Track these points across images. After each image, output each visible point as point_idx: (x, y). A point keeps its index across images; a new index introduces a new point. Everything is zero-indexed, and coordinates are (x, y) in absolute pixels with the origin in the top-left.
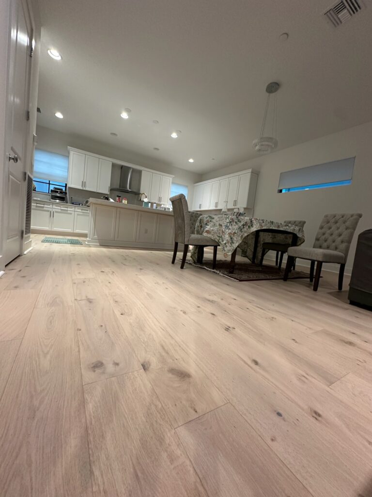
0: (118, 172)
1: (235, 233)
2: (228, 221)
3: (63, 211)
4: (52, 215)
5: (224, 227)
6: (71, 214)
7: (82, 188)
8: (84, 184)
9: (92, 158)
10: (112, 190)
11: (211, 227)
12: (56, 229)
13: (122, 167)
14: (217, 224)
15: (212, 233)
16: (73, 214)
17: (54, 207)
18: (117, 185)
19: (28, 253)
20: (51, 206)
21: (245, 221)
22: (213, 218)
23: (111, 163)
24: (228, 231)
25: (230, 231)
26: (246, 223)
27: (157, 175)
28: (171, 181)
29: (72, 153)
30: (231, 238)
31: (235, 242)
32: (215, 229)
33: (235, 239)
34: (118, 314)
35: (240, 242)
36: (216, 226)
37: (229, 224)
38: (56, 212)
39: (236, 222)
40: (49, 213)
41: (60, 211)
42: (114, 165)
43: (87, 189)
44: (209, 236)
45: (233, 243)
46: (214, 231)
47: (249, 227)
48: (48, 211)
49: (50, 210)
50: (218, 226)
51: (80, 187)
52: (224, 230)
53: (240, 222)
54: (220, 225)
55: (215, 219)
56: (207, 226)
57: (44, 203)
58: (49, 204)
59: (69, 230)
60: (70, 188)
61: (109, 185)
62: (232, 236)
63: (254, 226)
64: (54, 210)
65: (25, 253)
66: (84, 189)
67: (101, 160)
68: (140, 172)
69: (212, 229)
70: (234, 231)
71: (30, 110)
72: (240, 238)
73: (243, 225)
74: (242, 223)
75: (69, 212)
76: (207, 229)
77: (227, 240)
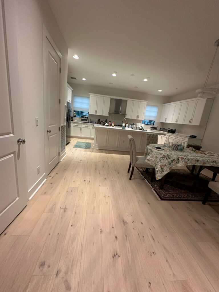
0: (114, 103)
1: (165, 165)
2: (161, 156)
3: (86, 127)
4: (81, 129)
5: (158, 160)
6: (89, 128)
7: (95, 114)
8: (96, 112)
9: (101, 97)
10: (110, 114)
11: (151, 157)
12: (83, 136)
13: (116, 99)
14: (155, 156)
15: (151, 161)
16: (90, 129)
17: (82, 125)
18: (113, 111)
19: (62, 160)
20: (81, 125)
21: (174, 159)
22: (153, 152)
23: (110, 98)
24: (160, 164)
25: (161, 164)
26: (174, 160)
27: (137, 102)
28: (146, 105)
29: (91, 96)
30: (162, 168)
31: (165, 171)
32: (153, 159)
33: (165, 169)
34: (70, 224)
35: (169, 171)
36: (154, 157)
37: (161, 159)
38: (83, 128)
39: (167, 158)
40: (80, 128)
41: (84, 127)
42: (111, 99)
43: (98, 114)
44: (149, 162)
45: (163, 171)
46: (152, 160)
47: (176, 162)
48: (80, 127)
49: (81, 126)
50: (155, 158)
51: (94, 114)
52: (158, 161)
53: (170, 159)
54: (156, 157)
55: (154, 153)
56: (148, 156)
57: (78, 123)
58: (80, 124)
59: (88, 136)
60: (90, 114)
61: (108, 111)
62: (163, 167)
63: (180, 163)
64: (82, 127)
65: (61, 160)
66: (96, 114)
67: (104, 97)
68: (126, 101)
69: (151, 158)
70: (164, 164)
71: (61, 99)
72: (168, 169)
73: (172, 161)
74: (171, 159)
75: (88, 127)
76: (148, 158)
77: (159, 170)
